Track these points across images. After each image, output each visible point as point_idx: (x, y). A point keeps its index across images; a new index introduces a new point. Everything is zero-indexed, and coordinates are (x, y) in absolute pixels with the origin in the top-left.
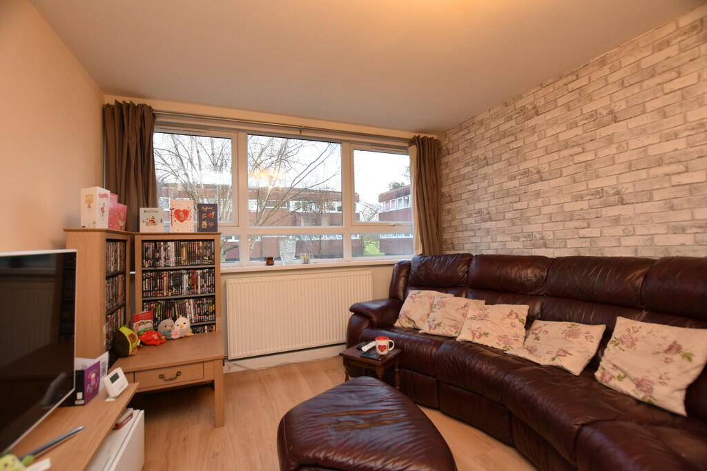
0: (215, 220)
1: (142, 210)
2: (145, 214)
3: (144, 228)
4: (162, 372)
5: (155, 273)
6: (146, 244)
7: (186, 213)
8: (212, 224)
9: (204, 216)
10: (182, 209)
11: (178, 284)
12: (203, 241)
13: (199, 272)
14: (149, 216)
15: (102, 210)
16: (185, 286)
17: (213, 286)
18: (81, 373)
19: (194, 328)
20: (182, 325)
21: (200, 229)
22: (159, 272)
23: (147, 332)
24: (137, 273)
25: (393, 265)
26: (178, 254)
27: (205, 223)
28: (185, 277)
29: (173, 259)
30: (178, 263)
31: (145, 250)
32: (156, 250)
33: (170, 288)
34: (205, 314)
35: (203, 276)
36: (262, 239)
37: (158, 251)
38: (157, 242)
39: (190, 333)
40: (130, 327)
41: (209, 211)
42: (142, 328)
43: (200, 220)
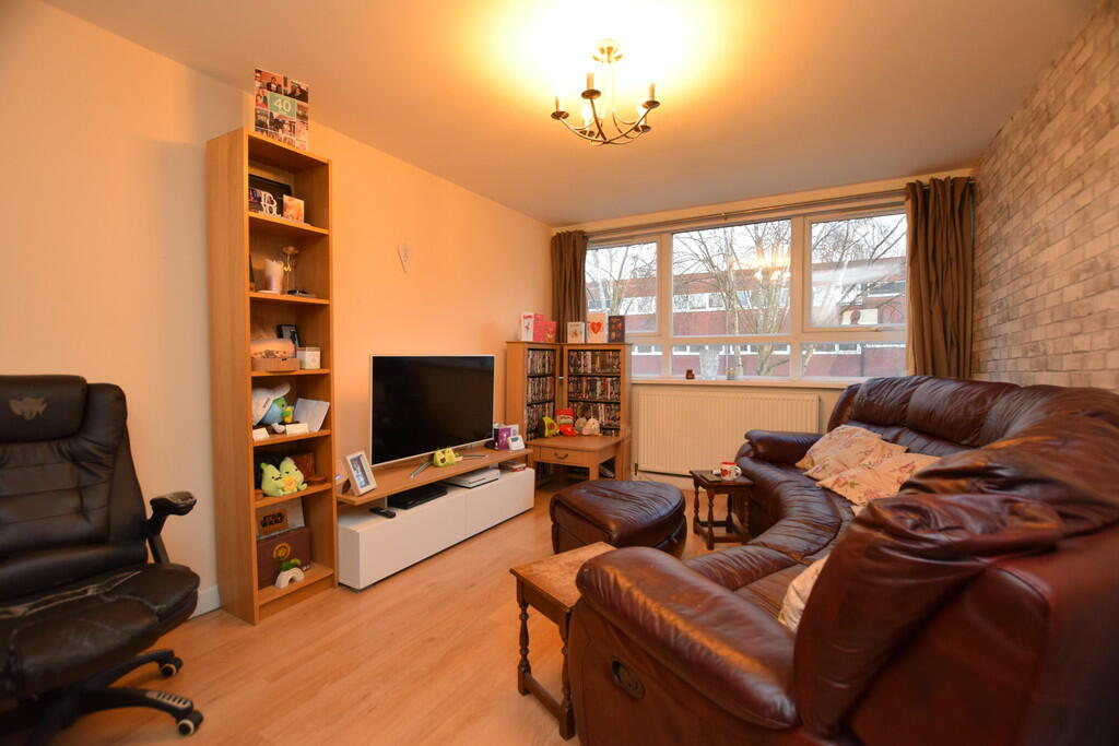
0: (622, 331)
1: (569, 323)
2: (571, 326)
3: (570, 340)
4: (557, 451)
5: (577, 377)
6: (572, 353)
7: (599, 325)
8: (619, 335)
9: (613, 327)
10: (596, 322)
11: (593, 390)
12: (613, 351)
13: (609, 379)
14: (574, 328)
15: (527, 328)
16: (599, 391)
17: (619, 393)
18: (497, 431)
19: (603, 429)
20: (592, 425)
21: (610, 340)
22: (580, 376)
23: (568, 425)
24: (565, 378)
25: (843, 389)
26: (593, 363)
27: (614, 334)
28: (599, 383)
29: (590, 366)
30: (593, 370)
31: (570, 358)
32: (579, 356)
33: (587, 392)
34: (612, 419)
35: (612, 384)
36: (863, 349)
37: (580, 360)
38: (578, 351)
39: (597, 432)
40: (554, 418)
41: (616, 324)
42: (563, 421)
43: (610, 331)
